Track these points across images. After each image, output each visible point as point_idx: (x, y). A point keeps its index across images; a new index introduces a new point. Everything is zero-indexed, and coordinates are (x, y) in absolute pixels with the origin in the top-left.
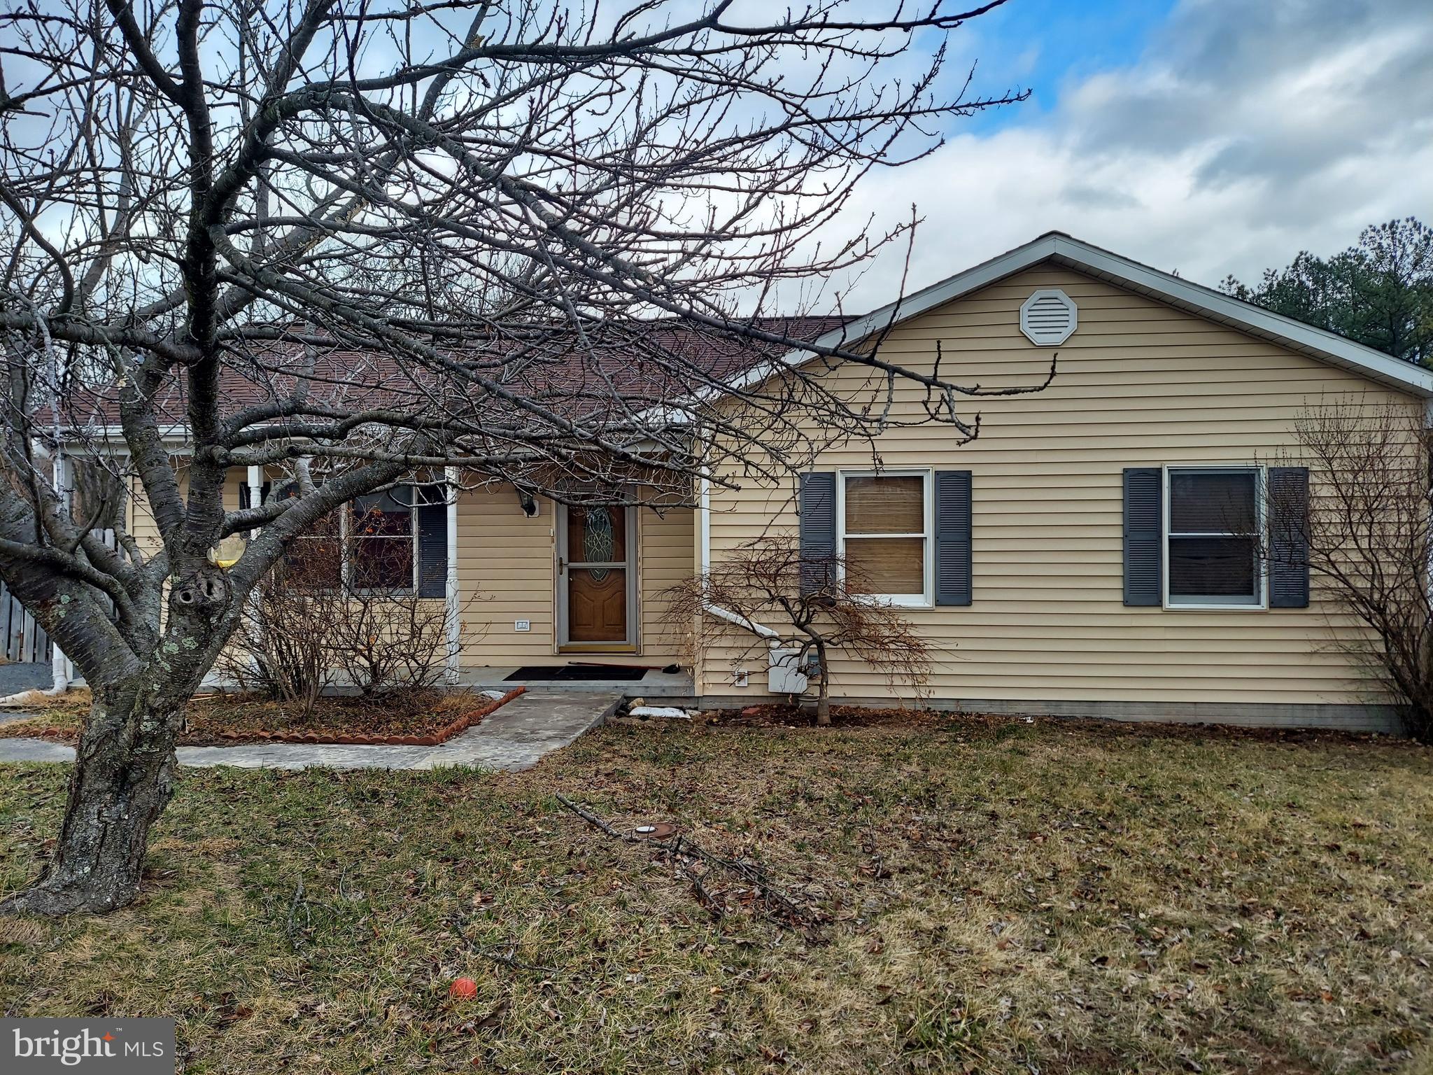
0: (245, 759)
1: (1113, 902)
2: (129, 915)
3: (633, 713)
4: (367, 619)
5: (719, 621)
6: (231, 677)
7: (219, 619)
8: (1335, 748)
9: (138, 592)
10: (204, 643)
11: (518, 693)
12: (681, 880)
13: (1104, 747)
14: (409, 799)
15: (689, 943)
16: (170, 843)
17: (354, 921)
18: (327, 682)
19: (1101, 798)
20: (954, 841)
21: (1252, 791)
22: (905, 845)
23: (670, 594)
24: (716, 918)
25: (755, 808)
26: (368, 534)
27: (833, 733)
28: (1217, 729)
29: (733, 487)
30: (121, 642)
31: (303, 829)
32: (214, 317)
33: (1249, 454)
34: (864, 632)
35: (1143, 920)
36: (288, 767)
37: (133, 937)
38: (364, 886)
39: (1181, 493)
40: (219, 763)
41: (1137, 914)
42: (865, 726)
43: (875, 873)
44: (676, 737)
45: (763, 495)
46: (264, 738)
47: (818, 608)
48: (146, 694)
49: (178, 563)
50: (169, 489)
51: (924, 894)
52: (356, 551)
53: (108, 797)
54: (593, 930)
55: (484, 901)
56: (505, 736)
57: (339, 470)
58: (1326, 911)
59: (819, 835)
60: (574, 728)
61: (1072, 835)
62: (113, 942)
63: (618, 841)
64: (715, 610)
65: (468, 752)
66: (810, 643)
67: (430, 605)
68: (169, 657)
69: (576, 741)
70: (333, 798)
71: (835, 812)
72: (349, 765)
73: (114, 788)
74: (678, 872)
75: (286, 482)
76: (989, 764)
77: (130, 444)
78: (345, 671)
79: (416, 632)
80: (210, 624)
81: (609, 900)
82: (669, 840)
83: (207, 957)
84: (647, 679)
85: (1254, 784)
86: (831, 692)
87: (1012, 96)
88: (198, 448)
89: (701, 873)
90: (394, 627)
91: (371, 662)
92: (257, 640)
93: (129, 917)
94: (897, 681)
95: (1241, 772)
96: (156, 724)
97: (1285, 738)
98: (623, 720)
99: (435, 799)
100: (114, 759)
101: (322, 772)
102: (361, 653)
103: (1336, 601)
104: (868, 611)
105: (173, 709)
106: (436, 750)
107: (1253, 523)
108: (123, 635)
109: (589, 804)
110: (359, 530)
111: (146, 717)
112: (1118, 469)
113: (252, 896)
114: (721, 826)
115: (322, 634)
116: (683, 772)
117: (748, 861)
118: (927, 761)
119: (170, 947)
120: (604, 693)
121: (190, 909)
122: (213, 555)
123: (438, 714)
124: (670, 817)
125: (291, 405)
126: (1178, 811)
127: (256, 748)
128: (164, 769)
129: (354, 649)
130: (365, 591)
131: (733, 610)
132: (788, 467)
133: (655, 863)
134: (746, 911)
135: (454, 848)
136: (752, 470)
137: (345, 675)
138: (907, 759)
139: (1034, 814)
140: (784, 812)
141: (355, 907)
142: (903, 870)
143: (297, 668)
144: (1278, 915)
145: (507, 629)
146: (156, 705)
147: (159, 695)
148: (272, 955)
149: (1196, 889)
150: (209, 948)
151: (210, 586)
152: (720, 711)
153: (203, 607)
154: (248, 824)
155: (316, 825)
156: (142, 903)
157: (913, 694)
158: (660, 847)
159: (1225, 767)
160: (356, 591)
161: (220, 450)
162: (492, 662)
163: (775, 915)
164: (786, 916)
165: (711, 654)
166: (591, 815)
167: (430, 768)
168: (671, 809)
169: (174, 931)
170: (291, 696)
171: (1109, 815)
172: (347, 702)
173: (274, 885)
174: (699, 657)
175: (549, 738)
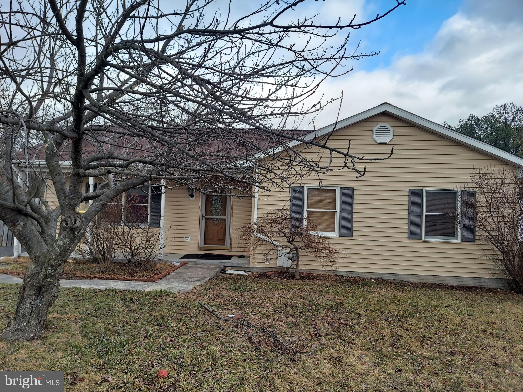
0: (83, 285)
1: (404, 349)
2: (39, 341)
3: (227, 272)
4: (130, 234)
5: (260, 239)
6: (79, 254)
7: (78, 233)
8: (484, 294)
9: (49, 221)
10: (72, 241)
11: (185, 264)
12: (244, 335)
13: (400, 290)
14: (144, 302)
15: (247, 359)
16: (55, 315)
17: (123, 347)
18: (115, 257)
19: (399, 310)
20: (345, 324)
21: (454, 309)
22: (327, 325)
23: (242, 229)
24: (257, 350)
25: (272, 309)
26: (133, 203)
27: (300, 282)
28: (441, 285)
29: (268, 191)
30: (41, 240)
31: (104, 312)
32: (82, 122)
33: (455, 185)
34: (313, 245)
35: (415, 356)
36: (99, 288)
37: (41, 350)
38: (127, 334)
39: (429, 198)
40: (74, 286)
41: (413, 353)
42: (313, 280)
43: (316, 335)
44: (243, 282)
45: (279, 194)
46: (91, 277)
47: (296, 236)
48: (50, 259)
49: (64, 212)
50: (62, 184)
51: (334, 343)
52: (128, 209)
53: (34, 297)
54: (212, 353)
55: (171, 341)
56: (180, 279)
57: (124, 180)
58: (482, 355)
59: (295, 320)
60: (205, 277)
61: (388, 323)
62: (33, 352)
63: (221, 320)
64: (259, 235)
65: (166, 285)
66: (293, 249)
67: (154, 230)
68: (59, 246)
69: (206, 282)
70: (115, 301)
71: (301, 312)
72: (122, 288)
73: (36, 294)
74: (243, 332)
75: (104, 183)
76: (358, 296)
77: (49, 167)
78: (122, 254)
79: (148, 240)
80: (75, 234)
81: (218, 342)
82: (240, 320)
83: (68, 358)
84: (233, 260)
85: (455, 306)
86: (300, 267)
87: (373, 53)
88: (74, 170)
89: (252, 333)
90: (140, 238)
91: (131, 250)
92: (89, 241)
93: (39, 342)
94: (325, 264)
95: (450, 302)
96: (53, 271)
97: (466, 290)
98: (223, 275)
99: (153, 302)
100: (37, 283)
101: (112, 290)
102: (127, 247)
103: (485, 240)
104: (315, 238)
105: (59, 265)
106: (154, 284)
107: (455, 210)
108: (42, 237)
109: (211, 306)
110: (130, 202)
111: (49, 268)
112: (407, 189)
113: (85, 336)
114: (259, 316)
115: (114, 239)
116: (245, 295)
117: (269, 329)
118: (335, 294)
119: (54, 354)
120: (216, 265)
121: (62, 340)
122: (77, 209)
123: (155, 270)
124: (241, 312)
125: (108, 155)
126: (427, 316)
127: (87, 281)
128: (55, 287)
129: (125, 245)
130: (130, 224)
131: (265, 235)
132: (288, 184)
133: (235, 329)
134: (268, 348)
135: (161, 321)
136: (275, 184)
137: (122, 255)
138: (328, 293)
139: (375, 315)
140: (282, 311)
141: (123, 342)
142: (326, 334)
143: (104, 252)
144: (464, 355)
145: (181, 240)
146: (53, 264)
147: (55, 260)
148: (92, 358)
149: (434, 345)
150: (69, 355)
151: (76, 220)
152: (259, 273)
153: (73, 228)
154: (84, 309)
155: (109, 310)
156: (44, 337)
157: (330, 269)
158: (237, 323)
159: (444, 300)
160: (127, 224)
161: (82, 171)
162: (175, 252)
163: (279, 349)
164: (283, 350)
165: (257, 252)
166: (211, 310)
167: (152, 291)
168: (241, 309)
169: (56, 348)
170: (101, 262)
171: (402, 316)
172: (121, 264)
173: (93, 332)
174: (252, 252)
175: (196, 281)
